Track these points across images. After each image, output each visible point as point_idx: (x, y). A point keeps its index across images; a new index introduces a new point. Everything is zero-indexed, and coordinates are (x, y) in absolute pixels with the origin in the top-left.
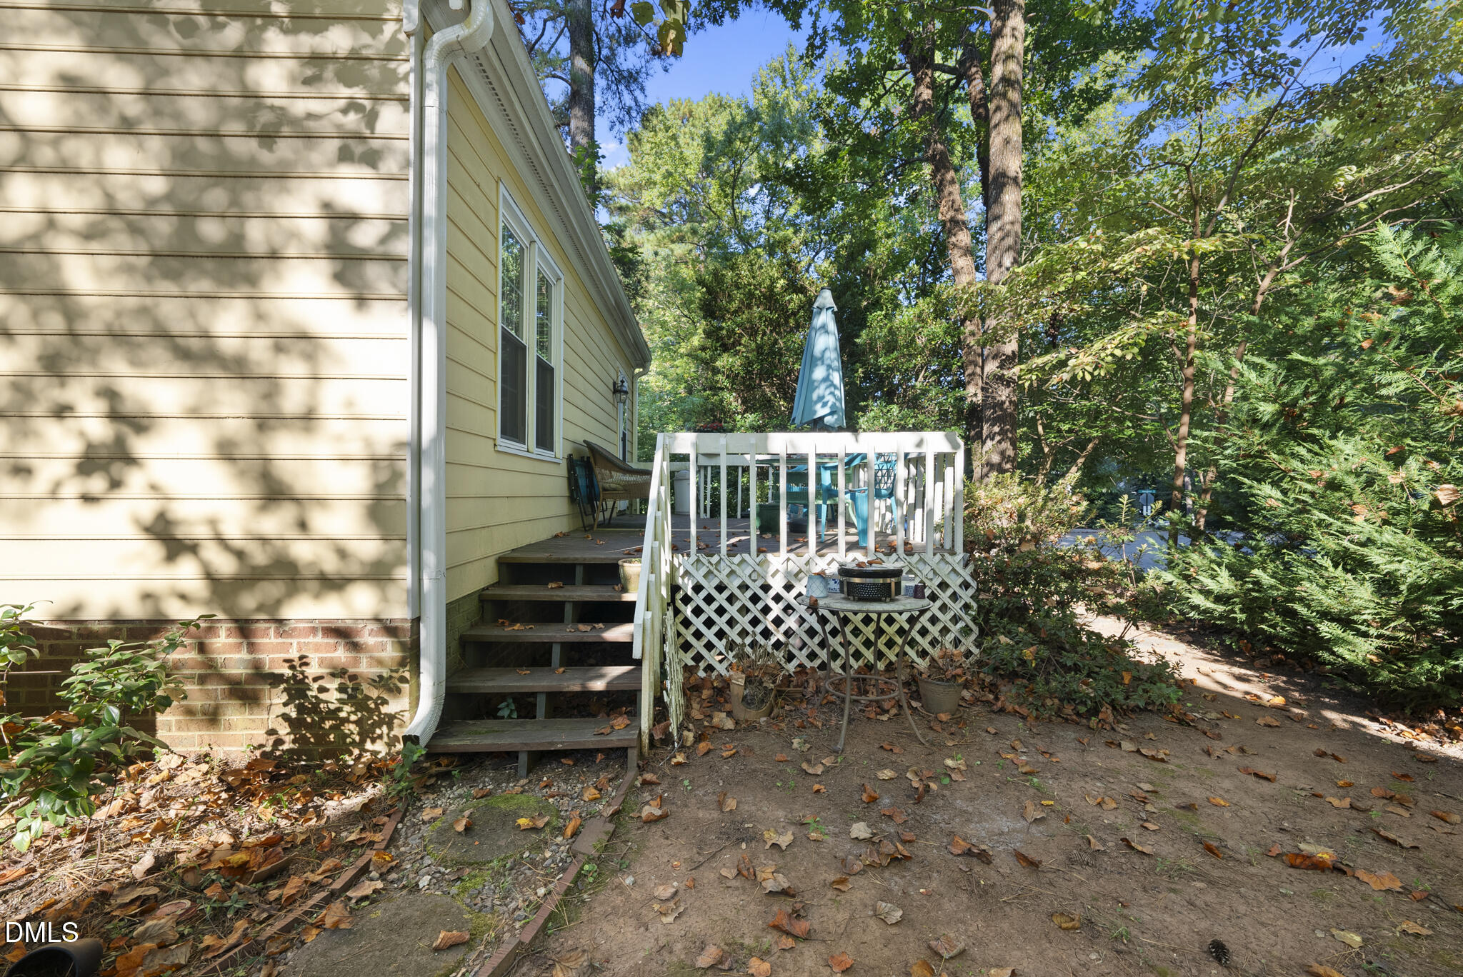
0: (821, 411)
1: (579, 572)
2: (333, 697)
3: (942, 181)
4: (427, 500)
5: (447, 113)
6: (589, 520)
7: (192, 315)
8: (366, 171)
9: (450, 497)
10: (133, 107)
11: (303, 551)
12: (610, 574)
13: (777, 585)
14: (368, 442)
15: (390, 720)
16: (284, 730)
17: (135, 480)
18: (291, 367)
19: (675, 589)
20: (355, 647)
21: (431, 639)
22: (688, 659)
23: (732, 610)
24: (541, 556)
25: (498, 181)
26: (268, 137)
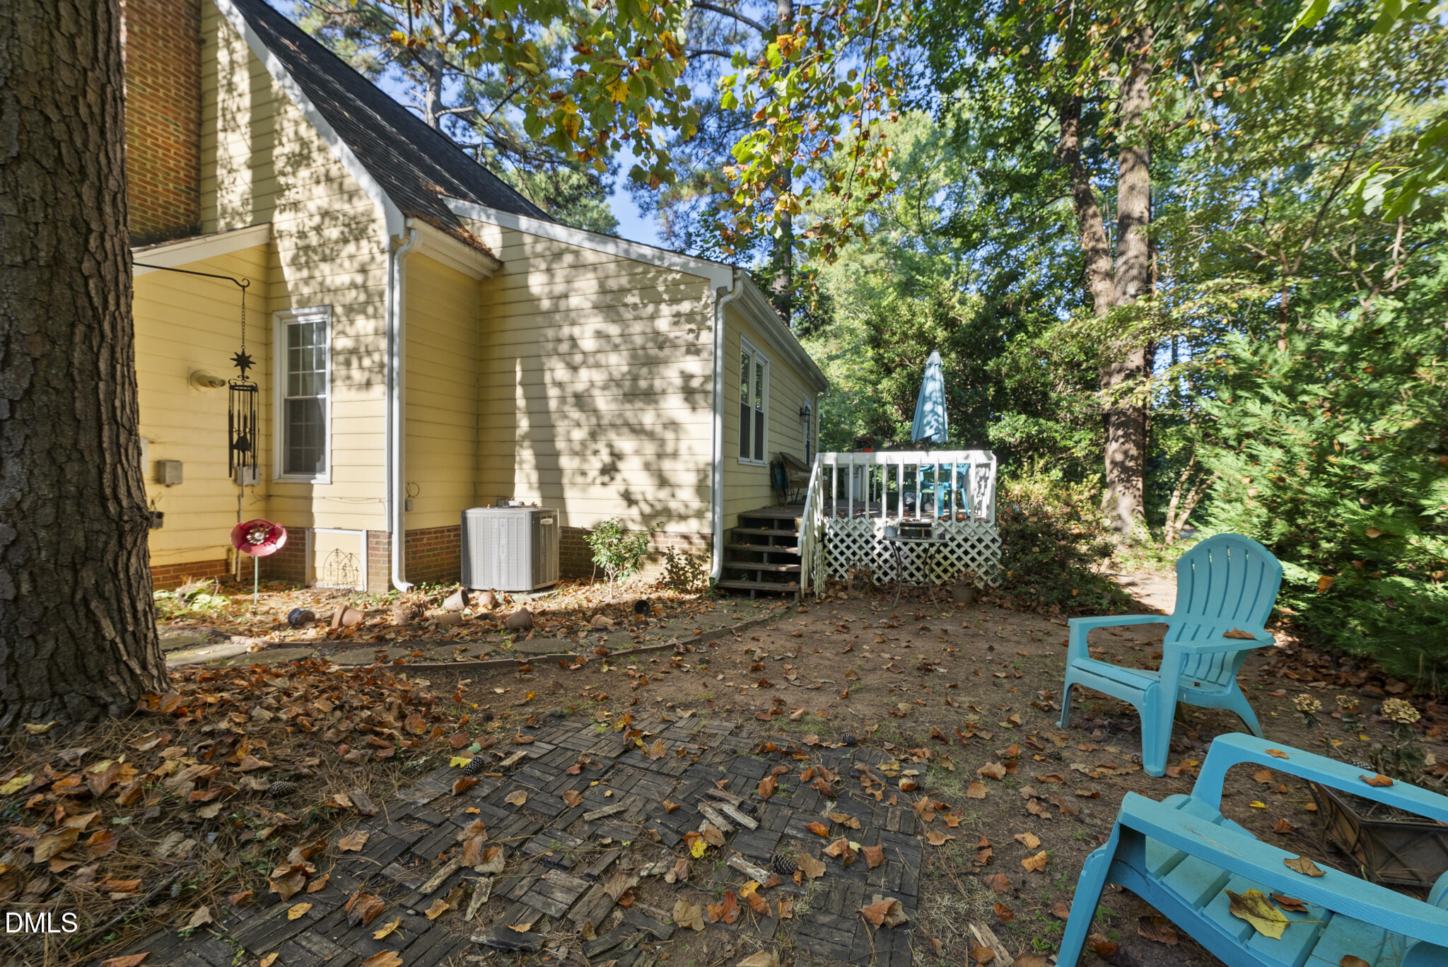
0: (929, 432)
1: (776, 523)
2: (683, 563)
3: (1084, 216)
4: (717, 486)
5: (724, 329)
6: (782, 500)
7: (636, 416)
8: (696, 358)
9: (725, 486)
10: (618, 340)
11: (673, 505)
12: (791, 525)
13: (880, 535)
14: (696, 464)
15: (703, 573)
16: (666, 573)
17: (618, 477)
18: (669, 435)
19: (824, 535)
20: (691, 543)
21: (717, 541)
22: (830, 571)
23: (855, 547)
24: (758, 515)
25: (740, 334)
26: (661, 348)
